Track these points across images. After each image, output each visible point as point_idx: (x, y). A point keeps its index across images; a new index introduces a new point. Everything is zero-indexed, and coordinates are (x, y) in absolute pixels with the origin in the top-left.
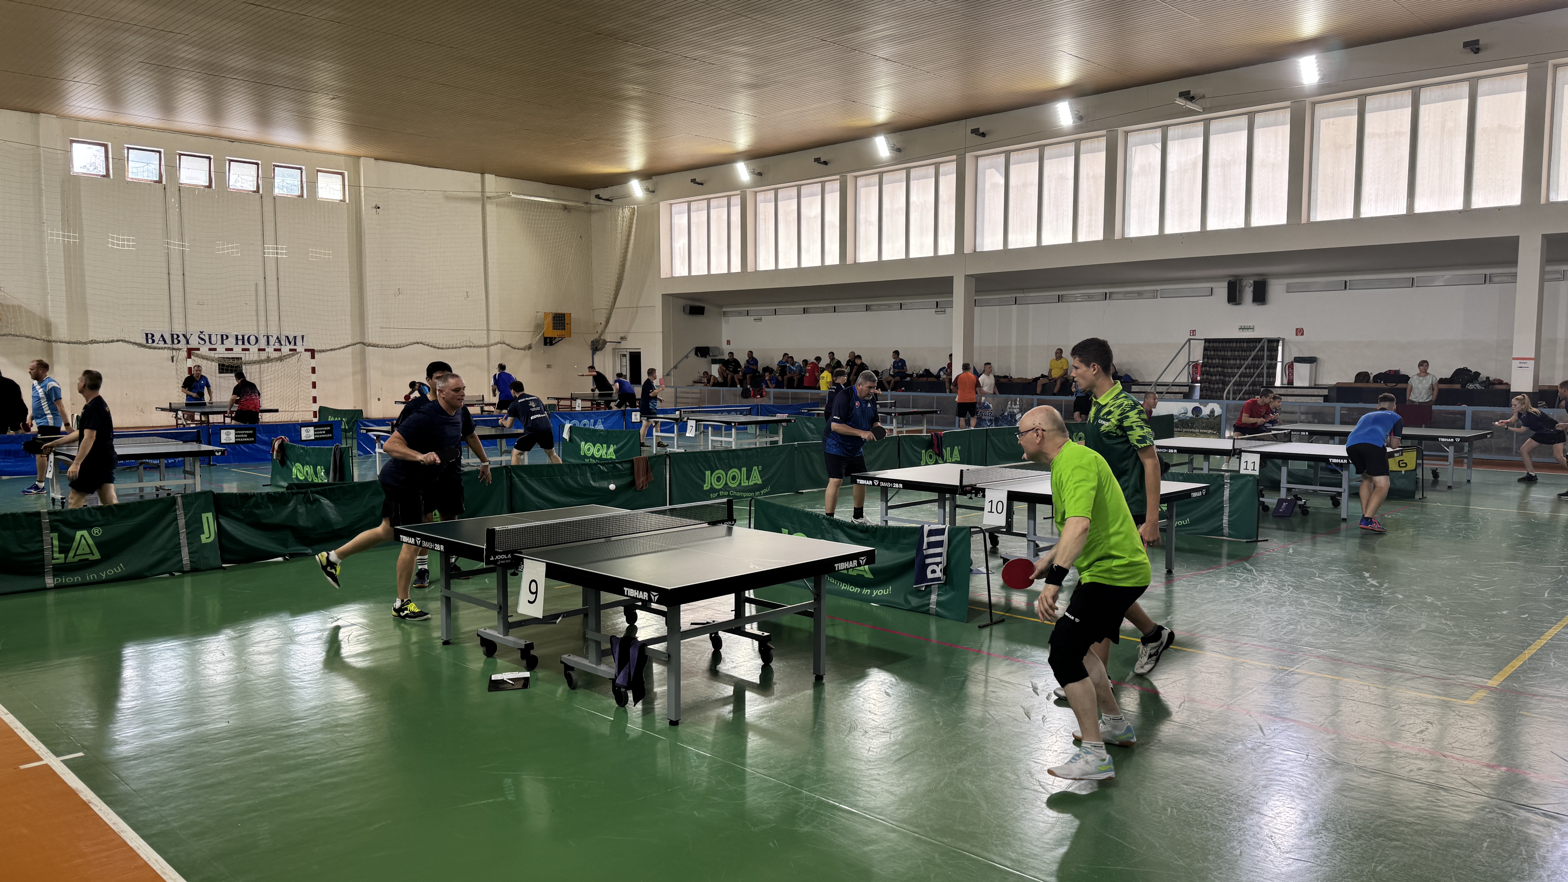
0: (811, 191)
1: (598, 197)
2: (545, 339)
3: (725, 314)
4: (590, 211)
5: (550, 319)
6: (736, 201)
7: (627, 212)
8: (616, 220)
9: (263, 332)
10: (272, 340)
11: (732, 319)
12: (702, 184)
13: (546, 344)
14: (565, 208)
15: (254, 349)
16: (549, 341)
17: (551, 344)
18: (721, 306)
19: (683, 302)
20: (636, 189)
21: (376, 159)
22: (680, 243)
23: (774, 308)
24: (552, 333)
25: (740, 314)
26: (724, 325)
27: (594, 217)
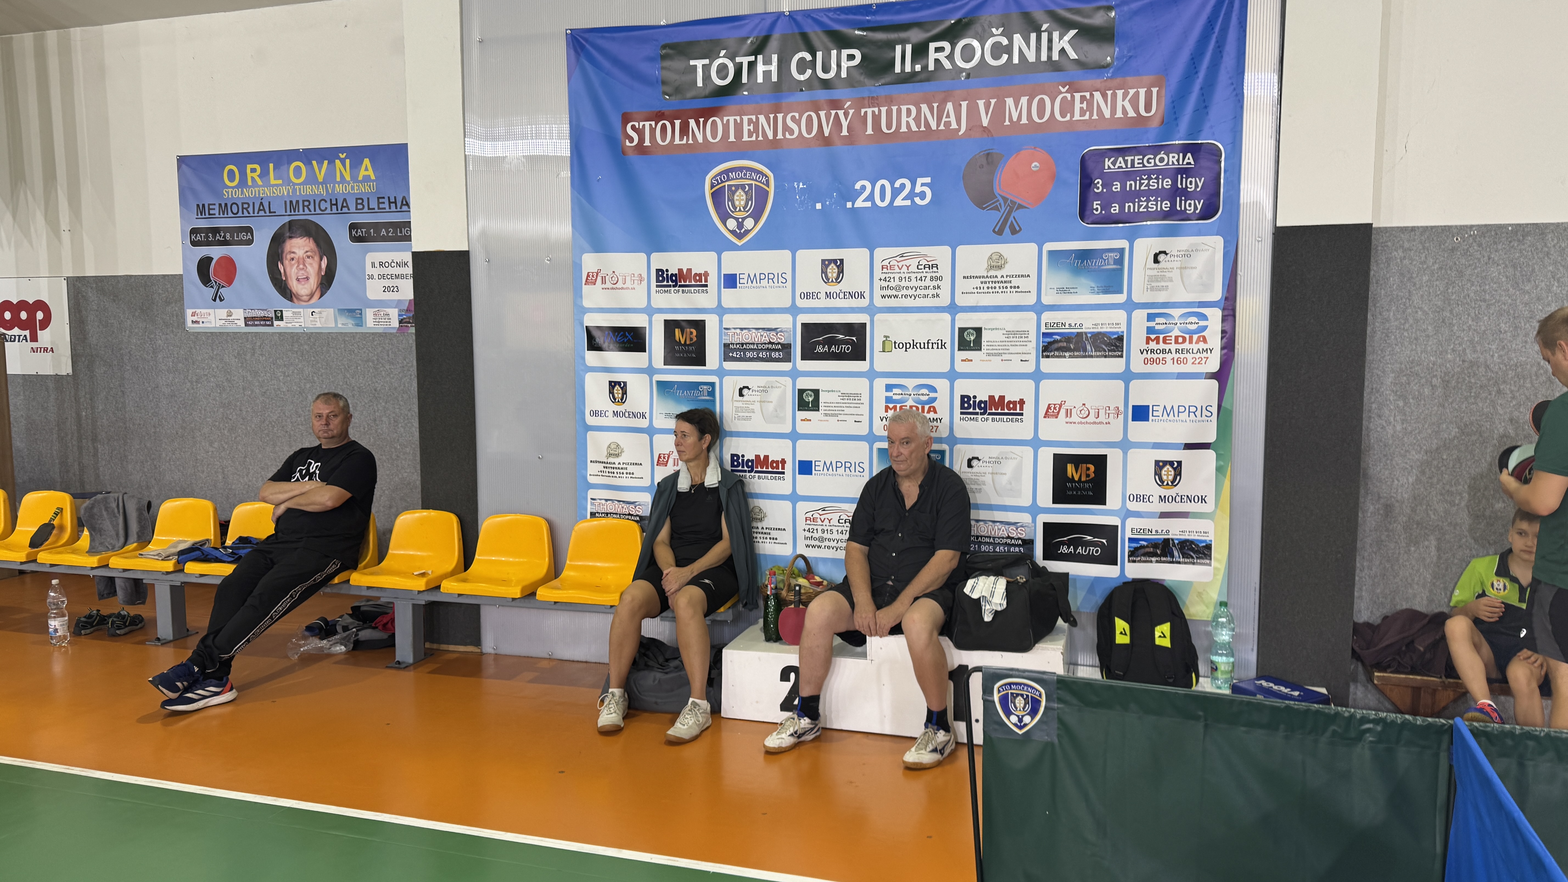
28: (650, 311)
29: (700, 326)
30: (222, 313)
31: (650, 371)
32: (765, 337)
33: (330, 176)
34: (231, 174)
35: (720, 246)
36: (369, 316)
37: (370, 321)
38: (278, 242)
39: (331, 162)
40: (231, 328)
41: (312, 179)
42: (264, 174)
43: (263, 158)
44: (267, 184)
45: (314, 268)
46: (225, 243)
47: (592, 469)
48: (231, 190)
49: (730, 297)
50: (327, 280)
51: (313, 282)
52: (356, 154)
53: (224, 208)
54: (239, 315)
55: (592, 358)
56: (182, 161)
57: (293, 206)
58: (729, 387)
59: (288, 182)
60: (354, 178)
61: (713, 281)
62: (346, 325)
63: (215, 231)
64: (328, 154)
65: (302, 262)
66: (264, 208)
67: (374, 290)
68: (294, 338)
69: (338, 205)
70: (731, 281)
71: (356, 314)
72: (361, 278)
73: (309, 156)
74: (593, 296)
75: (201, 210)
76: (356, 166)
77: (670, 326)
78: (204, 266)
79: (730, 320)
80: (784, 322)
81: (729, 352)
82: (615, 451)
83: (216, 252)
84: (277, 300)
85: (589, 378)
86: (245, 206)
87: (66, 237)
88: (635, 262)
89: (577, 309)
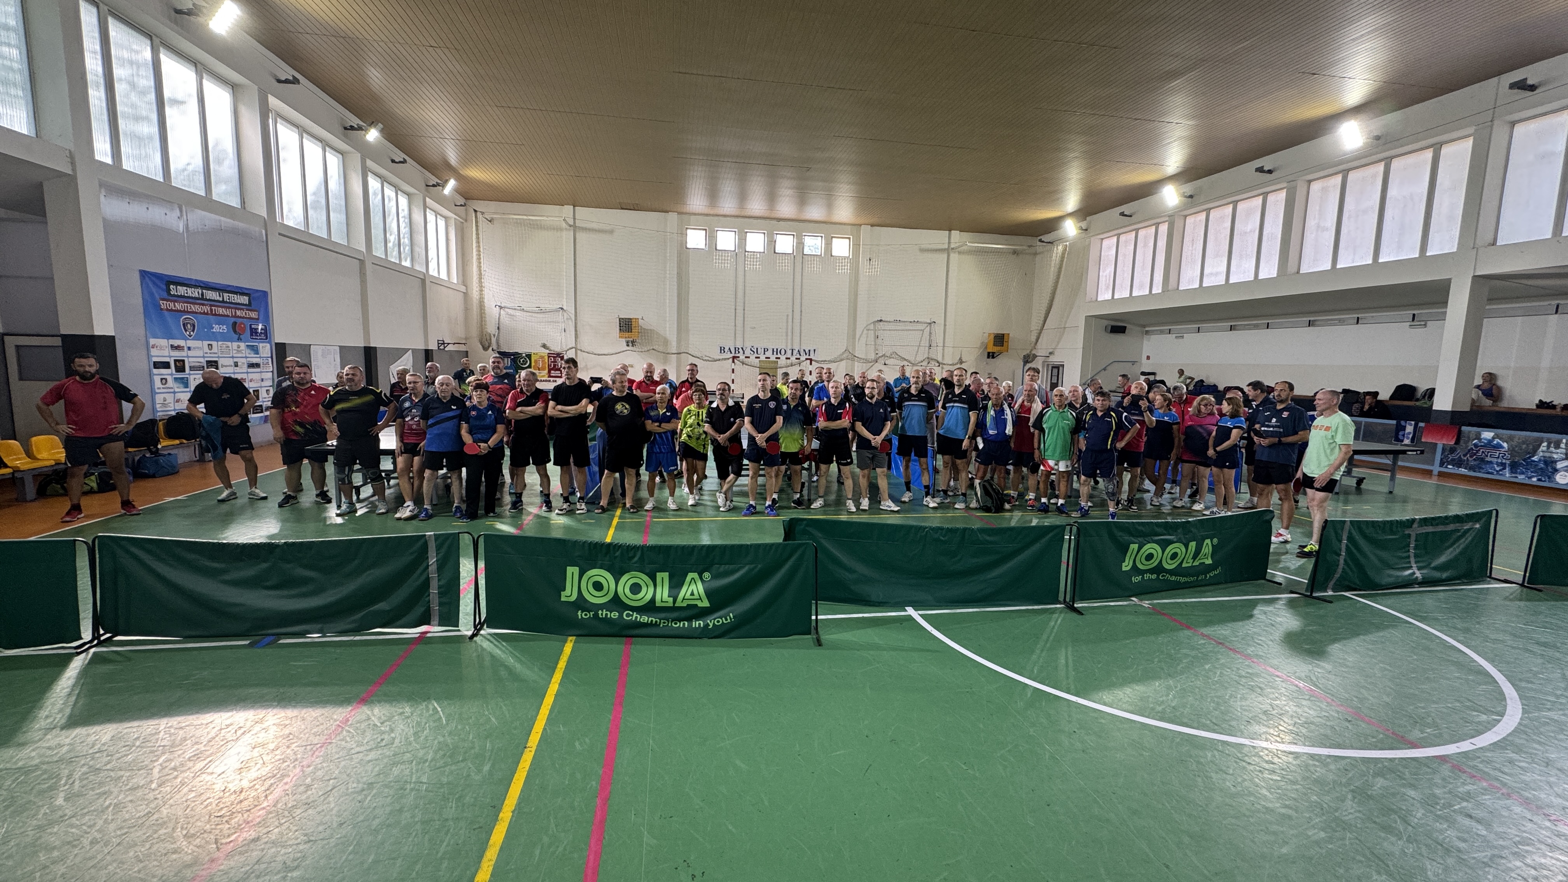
0: (1250, 207)
1: (1041, 241)
2: (989, 353)
3: (1147, 332)
4: (1035, 254)
5: (992, 336)
6: (1164, 228)
7: (1060, 248)
8: (1051, 257)
9: (790, 347)
10: (795, 352)
11: (1154, 337)
12: (1131, 216)
13: (988, 357)
14: (1015, 252)
15: (783, 358)
16: (991, 355)
17: (993, 357)
18: (1144, 326)
19: (1106, 322)
20: (1070, 228)
21: (872, 226)
22: (1107, 272)
23: (1197, 326)
24: (991, 349)
25: (1162, 332)
26: (1145, 342)
27: (1038, 258)
28: (170, 357)
29: (183, 361)
31: (172, 374)
32: (198, 364)
35: (186, 339)
47: (158, 406)
49: (190, 353)
55: (155, 371)
58: (192, 377)
61: (186, 349)
70: (189, 348)
74: (154, 352)
77: (175, 361)
79: (191, 360)
80: (202, 360)
81: (192, 368)
82: (165, 400)
85: (155, 377)
88: (163, 342)
89: (149, 356)
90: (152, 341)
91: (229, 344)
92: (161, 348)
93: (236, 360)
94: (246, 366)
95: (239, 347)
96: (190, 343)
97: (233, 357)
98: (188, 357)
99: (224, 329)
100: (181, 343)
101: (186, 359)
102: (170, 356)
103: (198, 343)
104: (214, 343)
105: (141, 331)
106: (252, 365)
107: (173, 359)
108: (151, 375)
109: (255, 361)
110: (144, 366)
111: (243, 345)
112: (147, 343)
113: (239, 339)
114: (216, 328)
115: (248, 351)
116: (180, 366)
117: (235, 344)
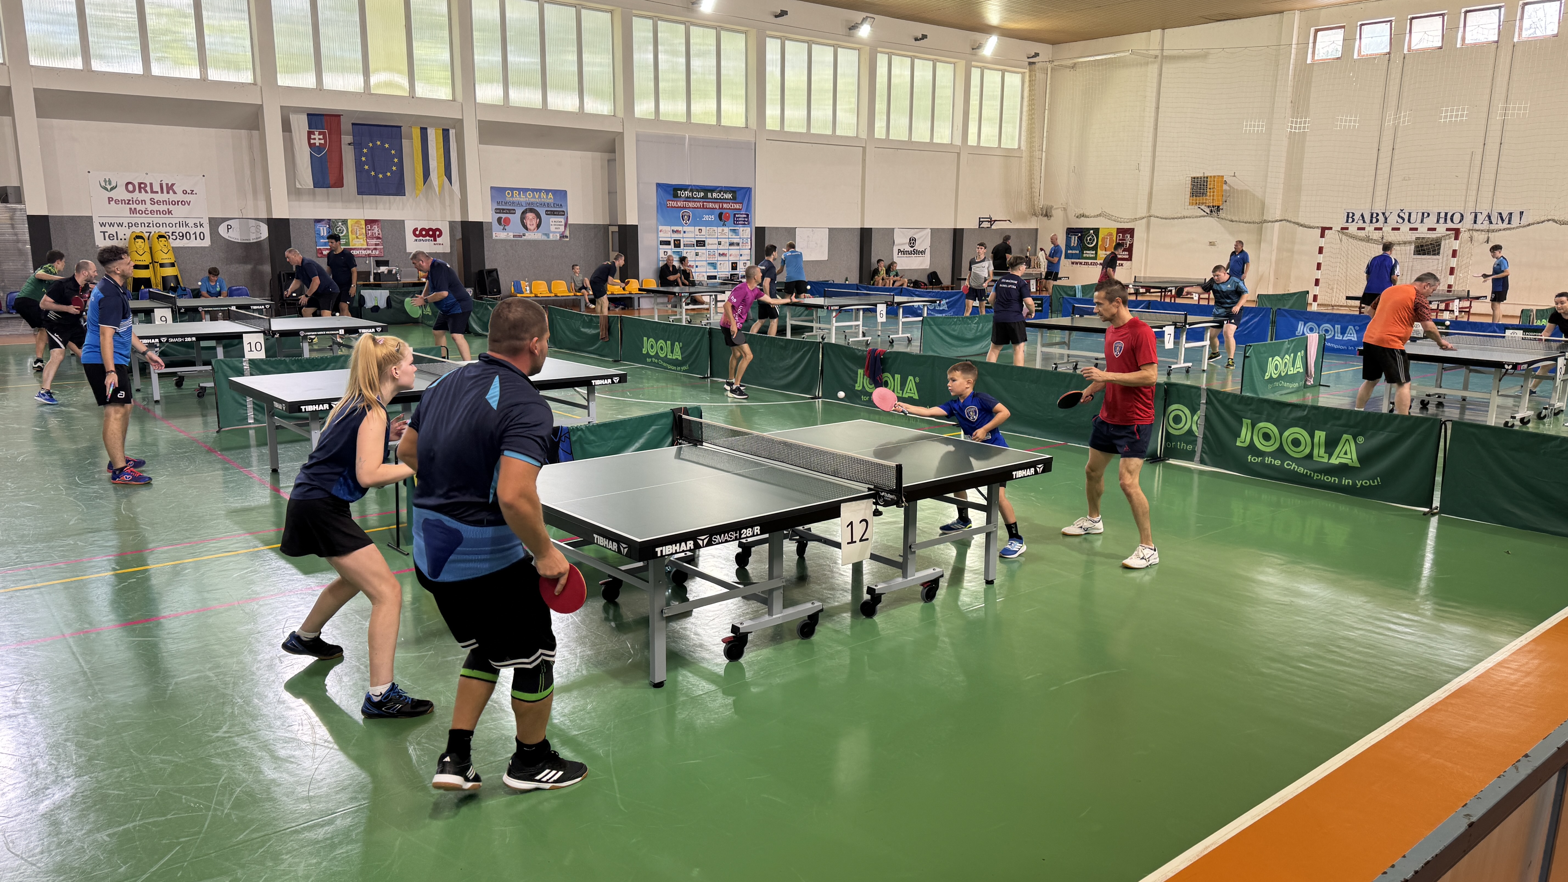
9: (1471, 209)
10: (1481, 218)
30: (506, 234)
32: (690, 243)
33: (540, 197)
34: (508, 193)
35: (683, 226)
36: (551, 235)
37: (551, 237)
38: (524, 213)
39: (540, 193)
40: (509, 238)
41: (534, 197)
42: (519, 194)
43: (519, 190)
44: (520, 197)
45: (535, 222)
46: (507, 213)
48: (508, 198)
49: (685, 235)
50: (538, 226)
51: (535, 226)
52: (547, 191)
53: (506, 203)
54: (511, 235)
56: (492, 188)
57: (529, 204)
59: (526, 197)
60: (547, 198)
61: (682, 232)
62: (545, 238)
63: (503, 209)
64: (540, 191)
65: (531, 220)
66: (519, 204)
67: (553, 228)
68: (529, 241)
69: (543, 205)
71: (547, 235)
72: (549, 225)
73: (533, 190)
74: (661, 234)
75: (498, 203)
76: (547, 194)
78: (499, 220)
80: (693, 240)
81: (685, 245)
83: (503, 216)
84: (524, 231)
86: (513, 203)
87: (448, 208)
88: (668, 228)
89: (658, 237)
90: (660, 228)
91: (715, 228)
92: (666, 232)
93: (719, 240)
94: (728, 244)
95: (723, 230)
96: (685, 228)
97: (717, 238)
98: (683, 238)
99: (712, 218)
100: (679, 228)
101: (681, 239)
102: (671, 237)
103: (691, 228)
104: (703, 228)
105: (654, 221)
106: (731, 244)
107: (673, 239)
108: (658, 249)
109: (735, 241)
110: (655, 243)
111: (726, 229)
112: (657, 229)
113: (724, 225)
114: (706, 218)
115: (731, 233)
116: (677, 244)
117: (720, 229)
